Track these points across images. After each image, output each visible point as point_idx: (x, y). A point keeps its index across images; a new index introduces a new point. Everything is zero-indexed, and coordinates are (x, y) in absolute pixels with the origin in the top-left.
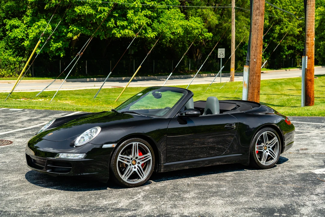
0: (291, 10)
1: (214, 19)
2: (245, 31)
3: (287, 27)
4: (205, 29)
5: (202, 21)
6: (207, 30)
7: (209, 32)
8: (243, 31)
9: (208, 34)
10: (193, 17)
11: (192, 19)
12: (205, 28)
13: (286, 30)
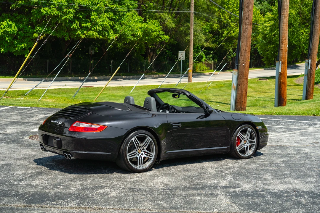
1: (170, 23)
2: (199, 34)
4: (162, 32)
5: (159, 24)
6: (164, 33)
7: (166, 34)
8: (198, 34)
9: (165, 36)
10: (151, 20)
11: (149, 21)
12: (161, 31)
13: (233, 34)
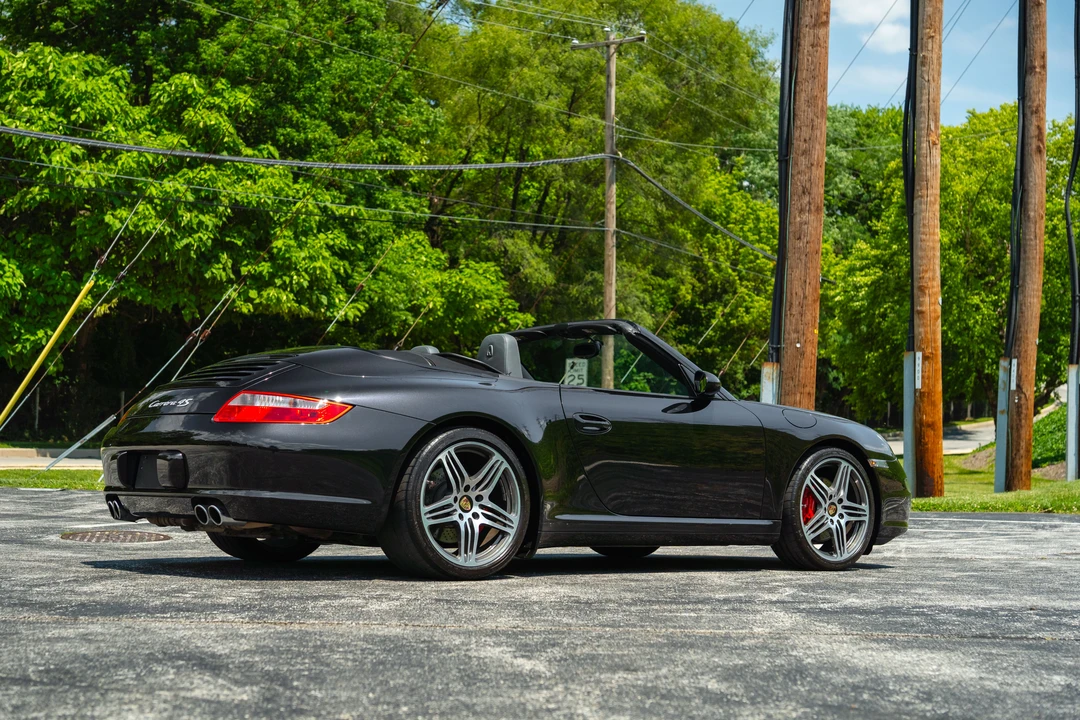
0: (761, 255)
1: (539, 270)
2: (634, 309)
3: (747, 311)
4: (510, 301)
5: (501, 274)
6: (517, 305)
7: (521, 310)
8: (630, 309)
9: (520, 315)
10: (472, 263)
11: (467, 266)
12: (509, 297)
13: (747, 319)
